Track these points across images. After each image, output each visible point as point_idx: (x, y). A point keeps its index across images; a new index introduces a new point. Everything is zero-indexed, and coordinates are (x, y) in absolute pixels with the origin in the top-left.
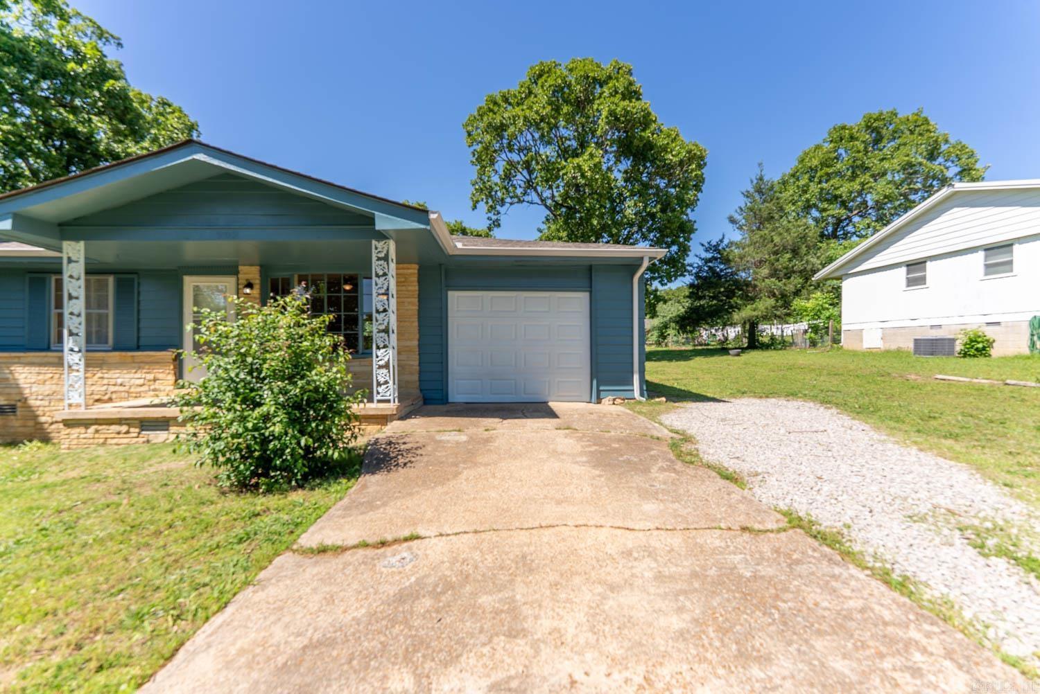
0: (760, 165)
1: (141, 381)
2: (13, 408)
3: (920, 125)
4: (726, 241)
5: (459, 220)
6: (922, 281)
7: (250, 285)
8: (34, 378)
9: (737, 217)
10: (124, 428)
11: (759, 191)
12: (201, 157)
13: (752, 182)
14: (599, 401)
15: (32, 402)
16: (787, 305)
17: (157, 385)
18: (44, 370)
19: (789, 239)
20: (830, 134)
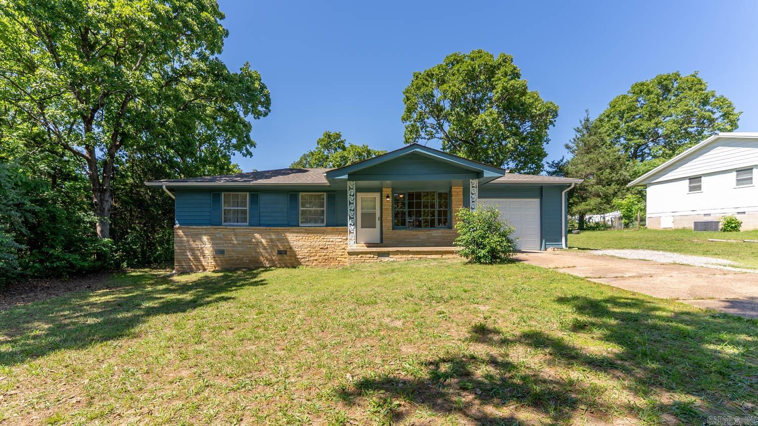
0: (586, 111)
1: (340, 240)
2: (285, 252)
3: (695, 84)
4: (565, 161)
5: (365, 145)
6: (699, 188)
7: (388, 197)
8: (295, 238)
9: (571, 145)
10: (372, 256)
11: (587, 128)
13: (581, 122)
14: (546, 249)
15: (294, 249)
16: (608, 202)
18: (298, 235)
19: (609, 160)
20: (632, 88)
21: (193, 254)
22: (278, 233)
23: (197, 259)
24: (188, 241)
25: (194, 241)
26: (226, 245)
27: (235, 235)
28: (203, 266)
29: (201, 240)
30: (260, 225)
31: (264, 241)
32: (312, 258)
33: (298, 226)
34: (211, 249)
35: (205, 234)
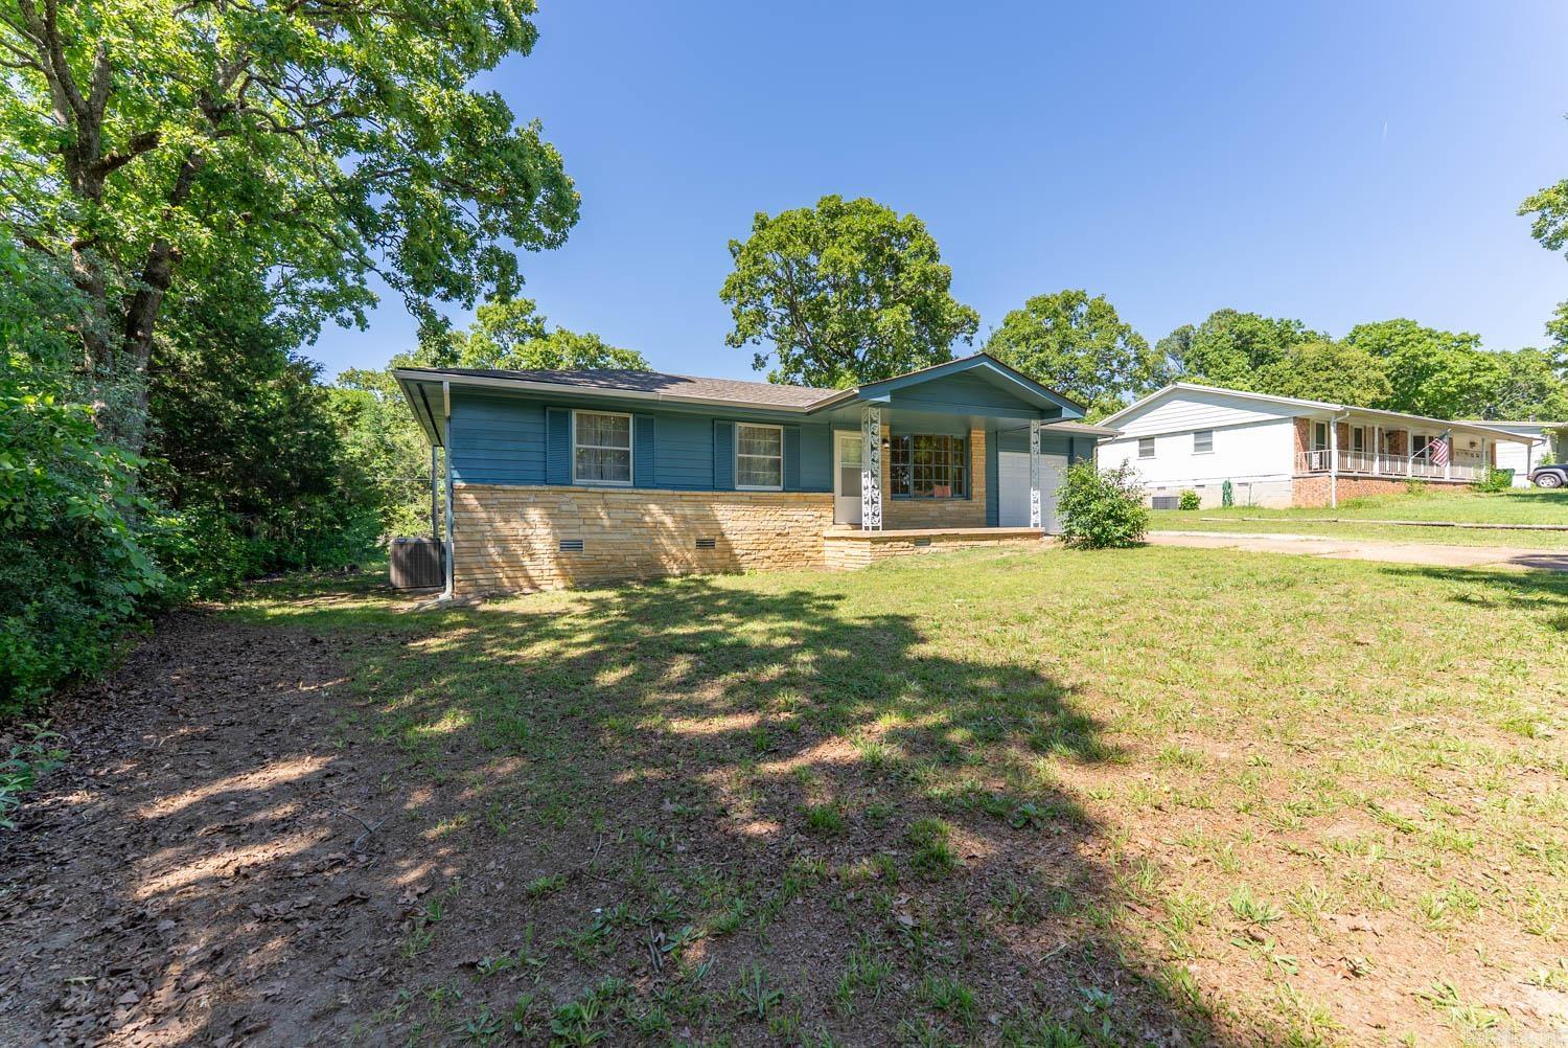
1: (810, 518)
2: (713, 542)
6: (1151, 452)
7: (885, 441)
8: (730, 515)
10: (907, 544)
12: (986, 364)
15: (728, 537)
17: (821, 521)
18: (736, 507)
21: (505, 552)
22: (697, 504)
23: (514, 563)
24: (490, 521)
25: (507, 521)
26: (584, 529)
27: (606, 506)
28: (529, 578)
29: (523, 517)
30: (660, 487)
31: (668, 521)
32: (762, 554)
33: (734, 490)
34: (550, 539)
35: (535, 504)
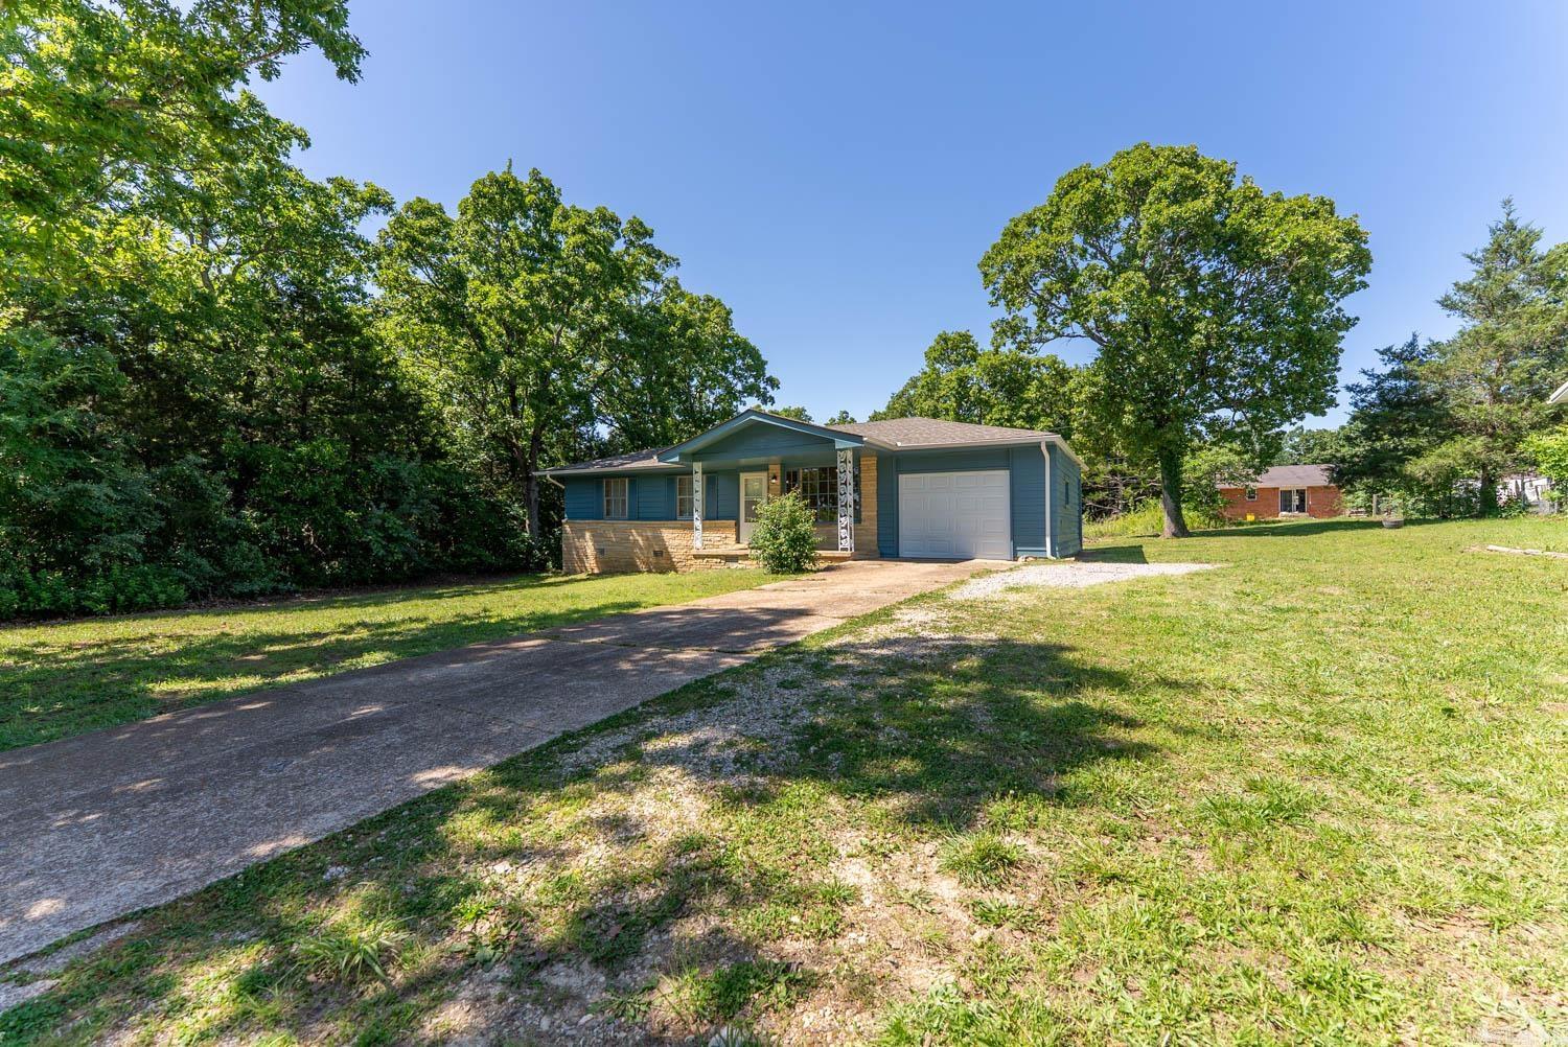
0: (1507, 203)
1: (719, 538)
2: (662, 553)
7: (775, 478)
8: (670, 536)
10: (719, 560)
12: (753, 417)
14: (1015, 558)
15: (670, 550)
17: (727, 541)
18: (674, 531)
21: (578, 554)
22: (654, 529)
23: (582, 561)
24: (574, 539)
25: (579, 539)
26: (605, 543)
27: (614, 531)
28: (585, 568)
29: (583, 537)
30: (638, 519)
31: (641, 542)
32: (689, 562)
33: (675, 520)
34: (592, 545)
35: (588, 531)
